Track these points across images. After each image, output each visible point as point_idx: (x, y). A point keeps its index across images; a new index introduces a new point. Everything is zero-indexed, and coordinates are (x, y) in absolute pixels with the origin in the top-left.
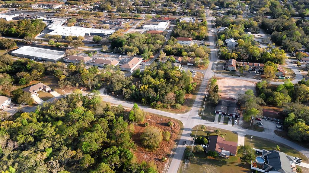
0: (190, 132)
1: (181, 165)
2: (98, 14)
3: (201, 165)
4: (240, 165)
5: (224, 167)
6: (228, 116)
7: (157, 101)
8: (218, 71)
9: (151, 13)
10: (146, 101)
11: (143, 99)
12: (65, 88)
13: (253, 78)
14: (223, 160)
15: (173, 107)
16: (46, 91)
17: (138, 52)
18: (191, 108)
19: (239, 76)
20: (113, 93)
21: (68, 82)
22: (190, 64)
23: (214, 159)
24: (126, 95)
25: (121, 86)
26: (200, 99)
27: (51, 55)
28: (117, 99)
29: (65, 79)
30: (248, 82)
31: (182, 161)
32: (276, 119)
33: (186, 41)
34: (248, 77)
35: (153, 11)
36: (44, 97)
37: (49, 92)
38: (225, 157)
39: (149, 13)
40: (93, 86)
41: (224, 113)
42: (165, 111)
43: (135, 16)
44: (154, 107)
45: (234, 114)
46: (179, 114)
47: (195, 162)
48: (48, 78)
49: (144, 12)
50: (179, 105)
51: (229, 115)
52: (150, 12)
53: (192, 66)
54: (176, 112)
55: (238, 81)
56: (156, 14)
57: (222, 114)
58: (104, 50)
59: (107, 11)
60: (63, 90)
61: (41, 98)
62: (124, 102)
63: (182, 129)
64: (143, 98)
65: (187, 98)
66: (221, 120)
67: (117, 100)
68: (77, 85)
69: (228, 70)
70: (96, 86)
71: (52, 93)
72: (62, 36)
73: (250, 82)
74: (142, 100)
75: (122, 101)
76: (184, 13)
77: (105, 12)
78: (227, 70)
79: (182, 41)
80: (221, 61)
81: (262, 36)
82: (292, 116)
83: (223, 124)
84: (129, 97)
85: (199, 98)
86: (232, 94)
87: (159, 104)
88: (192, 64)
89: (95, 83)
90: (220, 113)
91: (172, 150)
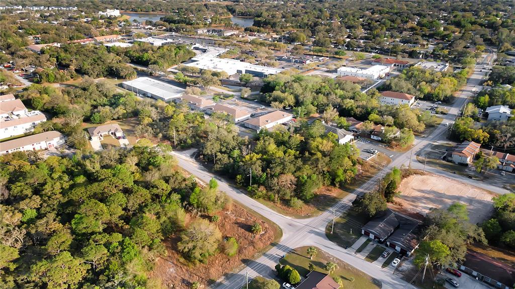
2: (278, 46)
6: (387, 245)
7: (259, 185)
8: (427, 160)
9: (370, 52)
10: (243, 181)
12: (143, 136)
13: (505, 188)
15: (286, 202)
16: (116, 137)
18: (320, 213)
19: (470, 177)
20: (201, 157)
22: (375, 138)
24: (217, 164)
25: (217, 147)
26: (350, 201)
30: (485, 193)
32: (500, 284)
33: (399, 100)
35: (376, 49)
36: (107, 144)
37: (119, 138)
39: (367, 52)
40: (180, 141)
41: (379, 239)
42: (267, 205)
43: (336, 53)
44: (252, 194)
45: (399, 246)
46: (289, 218)
49: (359, 49)
50: (298, 203)
51: (388, 243)
52: (370, 50)
53: (379, 141)
54: (287, 213)
55: (460, 186)
56: (378, 53)
57: (375, 239)
58: (246, 96)
59: (297, 44)
61: (102, 145)
62: (211, 175)
63: (274, 244)
64: (239, 173)
65: (328, 193)
66: (365, 250)
67: (203, 170)
68: (160, 135)
69: (451, 161)
70: (185, 142)
71: (121, 140)
72: (200, 70)
74: (237, 177)
75: (208, 174)
76: (432, 56)
77: (295, 44)
78: (448, 161)
79: (391, 98)
80: (450, 143)
83: (364, 258)
84: (221, 168)
85: (349, 198)
87: (262, 190)
88: (380, 139)
90: (372, 236)
91: (226, 275)
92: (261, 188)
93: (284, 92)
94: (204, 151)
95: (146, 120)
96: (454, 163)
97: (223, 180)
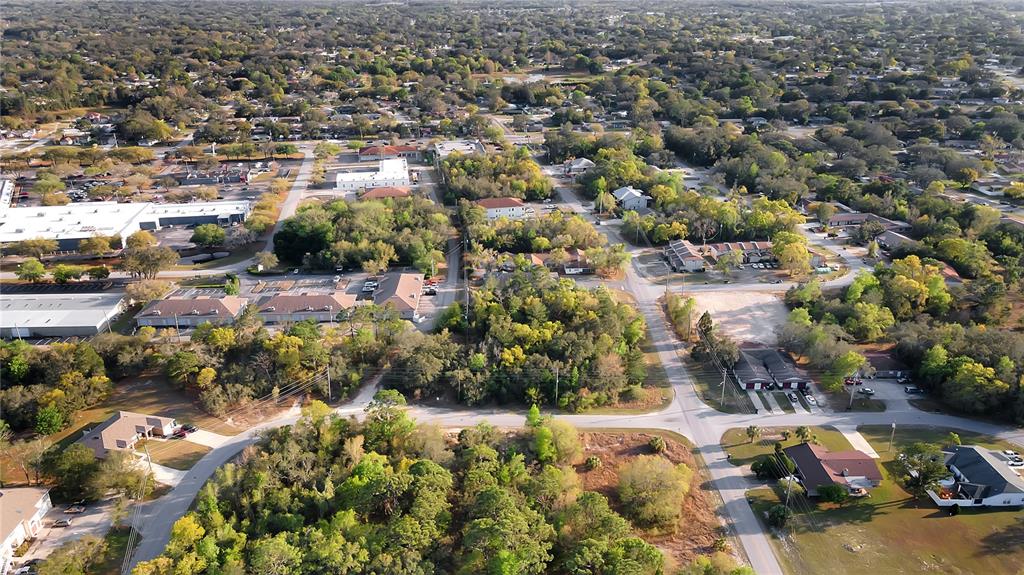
0: (722, 455)
1: (774, 548)
2: (134, 155)
3: (821, 530)
4: (909, 504)
5: (877, 520)
6: (780, 388)
7: (575, 390)
8: (661, 278)
10: (541, 395)
11: (532, 392)
12: (233, 408)
13: (761, 282)
14: (861, 502)
15: (626, 397)
16: (164, 437)
17: (396, 258)
18: (671, 390)
19: (726, 282)
20: (418, 392)
21: (239, 386)
22: (573, 271)
23: (838, 506)
24: (468, 390)
25: (438, 364)
26: (674, 360)
27: (67, 312)
28: (439, 410)
29: (217, 380)
30: (758, 294)
31: (768, 536)
33: (508, 209)
34: (747, 282)
35: (323, 131)
36: (175, 459)
37: (179, 435)
38: (860, 495)
39: (315, 138)
40: (334, 384)
41: (769, 385)
42: (607, 413)
43: (280, 150)
44: (571, 409)
46: (655, 414)
47: (804, 529)
48: (132, 390)
49: (297, 136)
50: (637, 389)
51: (781, 385)
52: (319, 134)
53: (581, 274)
54: (642, 410)
55: (731, 296)
56: (337, 139)
57: (762, 387)
58: (261, 268)
59: (153, 143)
60: (230, 420)
61: (165, 465)
62: (468, 413)
63: (696, 451)
64: (529, 386)
66: (772, 405)
67: (440, 413)
68: (276, 390)
70: (347, 381)
71: (190, 437)
72: (57, 243)
73: (761, 292)
74: (526, 394)
75: (461, 414)
76: (428, 130)
77: (150, 144)
78: (681, 272)
79: (494, 210)
80: (646, 250)
81: (688, 174)
82: (940, 353)
83: (783, 412)
84: (481, 393)
85: (670, 358)
86: (742, 333)
87: (586, 395)
88: (581, 270)
89: (340, 373)
90: (758, 386)
91: (717, 513)
92: (584, 392)
93: (355, 241)
94: (422, 380)
95: (209, 374)
96: (687, 271)
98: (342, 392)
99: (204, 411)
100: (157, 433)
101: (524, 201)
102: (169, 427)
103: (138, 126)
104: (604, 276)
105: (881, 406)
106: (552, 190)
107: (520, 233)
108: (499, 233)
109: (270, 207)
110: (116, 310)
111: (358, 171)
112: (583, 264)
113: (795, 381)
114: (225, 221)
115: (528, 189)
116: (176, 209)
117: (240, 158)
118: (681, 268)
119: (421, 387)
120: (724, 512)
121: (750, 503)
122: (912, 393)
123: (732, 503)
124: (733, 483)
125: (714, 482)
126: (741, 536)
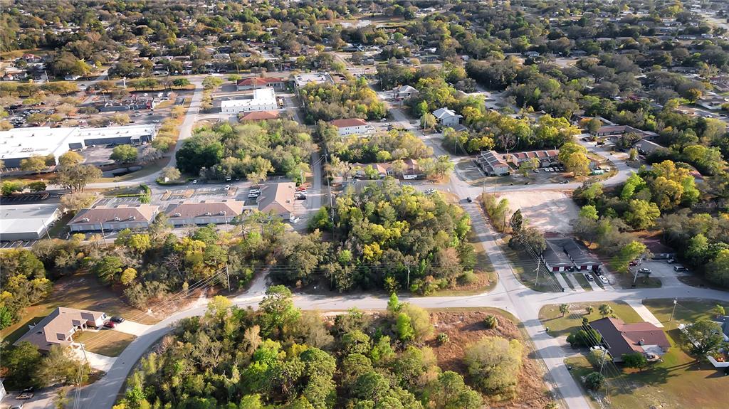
0: (541, 328)
2: (62, 88)
3: (629, 392)
4: (694, 367)
5: (671, 381)
6: (579, 270)
7: (422, 277)
8: (476, 181)
10: (397, 282)
11: (390, 280)
12: (152, 302)
13: (553, 182)
14: (656, 366)
16: (97, 328)
17: (272, 170)
18: (495, 274)
19: (526, 184)
20: (299, 283)
21: (156, 283)
22: (410, 177)
23: (638, 370)
24: (339, 280)
25: (314, 260)
26: (495, 249)
28: (316, 297)
29: (139, 279)
30: (552, 192)
31: (588, 399)
32: (662, 255)
33: (355, 127)
34: (542, 183)
35: (208, 67)
36: (106, 347)
37: (108, 326)
38: (653, 360)
39: (202, 73)
40: (232, 278)
41: (570, 267)
42: (448, 295)
43: (176, 83)
44: (420, 293)
46: (484, 294)
47: (615, 391)
48: (68, 288)
49: (189, 71)
51: (579, 268)
52: (205, 70)
53: (416, 179)
54: (475, 292)
55: (532, 195)
56: (220, 73)
57: (565, 270)
58: (167, 180)
59: (77, 78)
60: (150, 311)
61: (98, 353)
62: (342, 298)
63: (521, 326)
64: (386, 276)
66: (574, 285)
67: (318, 299)
68: (186, 285)
69: (495, 175)
70: (242, 276)
71: (118, 327)
73: (554, 190)
74: (384, 282)
75: (334, 299)
76: (288, 64)
77: (74, 79)
78: (492, 176)
79: (345, 128)
80: (462, 158)
81: (487, 97)
83: (583, 290)
84: (349, 282)
85: (491, 247)
86: (543, 225)
87: (432, 282)
88: (416, 176)
89: (236, 269)
90: (562, 269)
91: (544, 379)
92: (430, 279)
93: (240, 157)
94: (302, 273)
95: (131, 274)
97: (363, 296)
98: (238, 284)
99: (129, 304)
100: (90, 325)
101: (366, 120)
102: (100, 320)
103: (64, 65)
104: (433, 180)
105: (658, 283)
106: (387, 112)
107: (367, 147)
108: (351, 148)
109: (172, 130)
110: (53, 217)
111: (237, 99)
112: (417, 172)
113: (589, 265)
114: (137, 141)
115: (369, 111)
116: (98, 132)
117: (146, 89)
118: (492, 173)
119: (301, 279)
120: (549, 377)
121: (569, 369)
122: (681, 271)
123: (554, 370)
124: (552, 352)
125: (538, 352)
126: (566, 399)
